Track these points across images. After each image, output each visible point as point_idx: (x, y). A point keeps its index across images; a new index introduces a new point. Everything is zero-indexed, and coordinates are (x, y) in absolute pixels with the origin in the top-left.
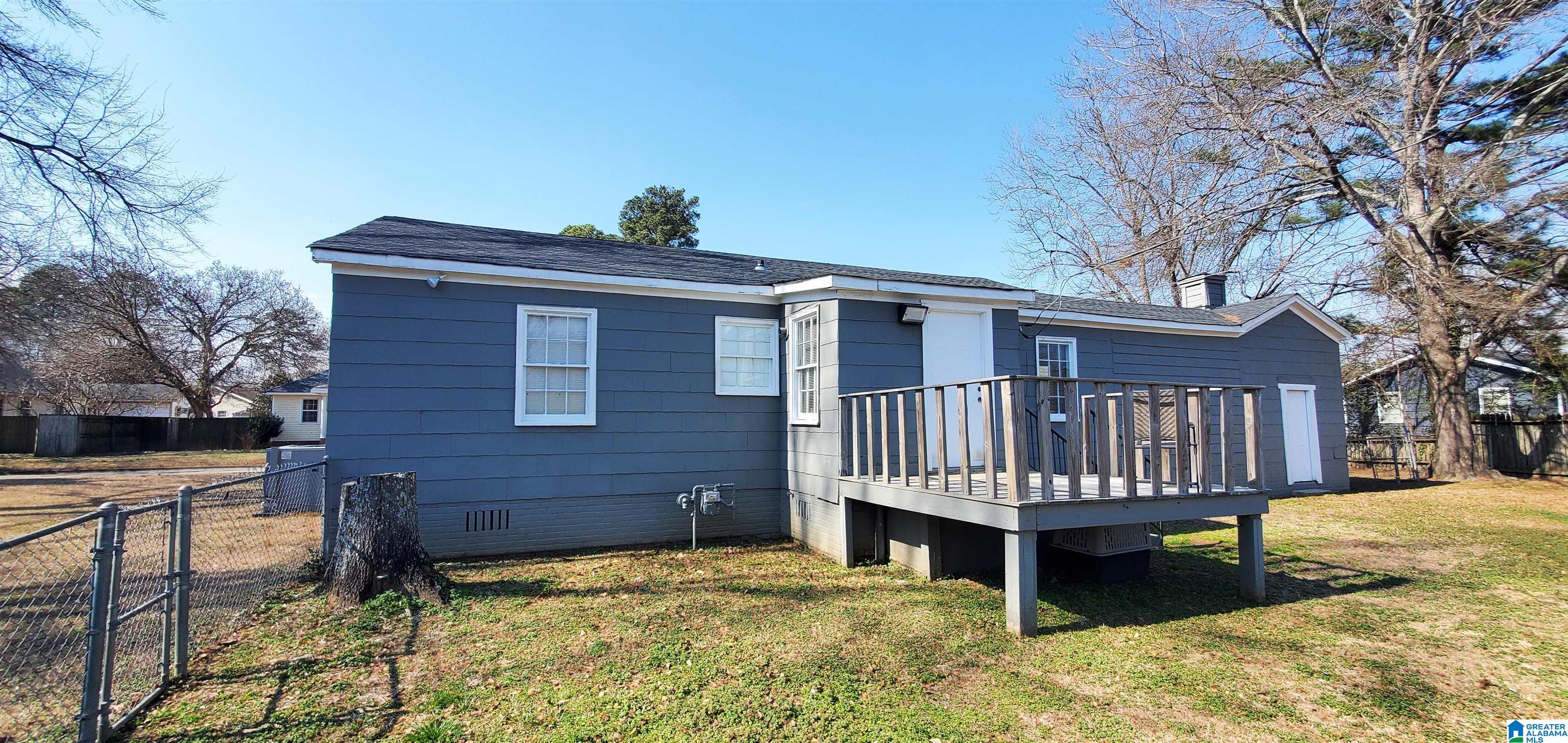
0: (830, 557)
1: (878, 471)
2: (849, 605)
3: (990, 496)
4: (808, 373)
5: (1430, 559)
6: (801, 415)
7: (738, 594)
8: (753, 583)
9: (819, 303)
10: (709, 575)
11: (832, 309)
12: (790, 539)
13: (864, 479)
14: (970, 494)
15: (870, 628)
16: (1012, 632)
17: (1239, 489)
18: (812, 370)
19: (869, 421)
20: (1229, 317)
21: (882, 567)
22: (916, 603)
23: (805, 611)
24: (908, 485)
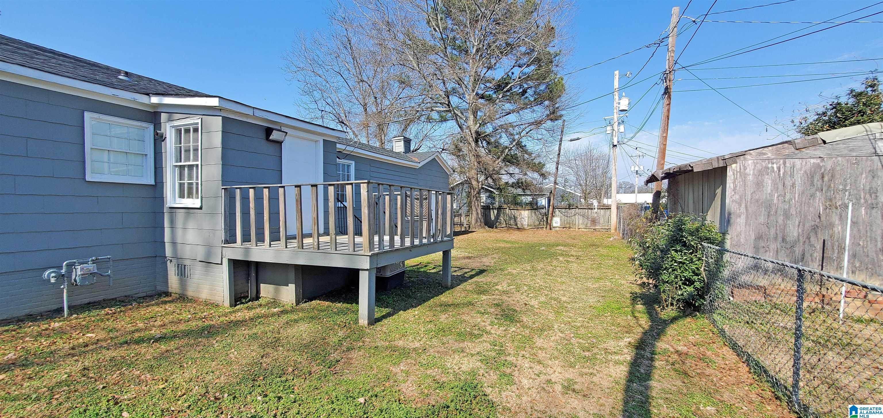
0: (212, 302)
1: (260, 239)
2: (251, 332)
3: (351, 251)
4: (186, 169)
5: (487, 261)
6: (178, 200)
7: (145, 345)
8: (155, 332)
9: (201, 116)
10: (102, 335)
11: (217, 123)
12: (167, 294)
13: (247, 245)
14: (336, 250)
15: (276, 343)
16: (362, 325)
17: (445, 239)
18: (191, 167)
19: (252, 205)
20: (414, 159)
21: (256, 303)
22: (296, 321)
23: (217, 343)
24: (286, 247)
